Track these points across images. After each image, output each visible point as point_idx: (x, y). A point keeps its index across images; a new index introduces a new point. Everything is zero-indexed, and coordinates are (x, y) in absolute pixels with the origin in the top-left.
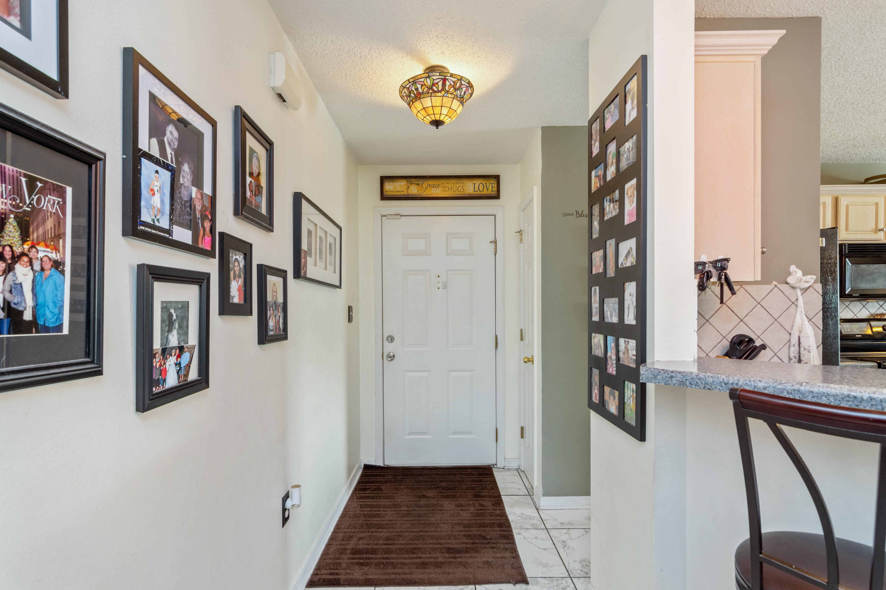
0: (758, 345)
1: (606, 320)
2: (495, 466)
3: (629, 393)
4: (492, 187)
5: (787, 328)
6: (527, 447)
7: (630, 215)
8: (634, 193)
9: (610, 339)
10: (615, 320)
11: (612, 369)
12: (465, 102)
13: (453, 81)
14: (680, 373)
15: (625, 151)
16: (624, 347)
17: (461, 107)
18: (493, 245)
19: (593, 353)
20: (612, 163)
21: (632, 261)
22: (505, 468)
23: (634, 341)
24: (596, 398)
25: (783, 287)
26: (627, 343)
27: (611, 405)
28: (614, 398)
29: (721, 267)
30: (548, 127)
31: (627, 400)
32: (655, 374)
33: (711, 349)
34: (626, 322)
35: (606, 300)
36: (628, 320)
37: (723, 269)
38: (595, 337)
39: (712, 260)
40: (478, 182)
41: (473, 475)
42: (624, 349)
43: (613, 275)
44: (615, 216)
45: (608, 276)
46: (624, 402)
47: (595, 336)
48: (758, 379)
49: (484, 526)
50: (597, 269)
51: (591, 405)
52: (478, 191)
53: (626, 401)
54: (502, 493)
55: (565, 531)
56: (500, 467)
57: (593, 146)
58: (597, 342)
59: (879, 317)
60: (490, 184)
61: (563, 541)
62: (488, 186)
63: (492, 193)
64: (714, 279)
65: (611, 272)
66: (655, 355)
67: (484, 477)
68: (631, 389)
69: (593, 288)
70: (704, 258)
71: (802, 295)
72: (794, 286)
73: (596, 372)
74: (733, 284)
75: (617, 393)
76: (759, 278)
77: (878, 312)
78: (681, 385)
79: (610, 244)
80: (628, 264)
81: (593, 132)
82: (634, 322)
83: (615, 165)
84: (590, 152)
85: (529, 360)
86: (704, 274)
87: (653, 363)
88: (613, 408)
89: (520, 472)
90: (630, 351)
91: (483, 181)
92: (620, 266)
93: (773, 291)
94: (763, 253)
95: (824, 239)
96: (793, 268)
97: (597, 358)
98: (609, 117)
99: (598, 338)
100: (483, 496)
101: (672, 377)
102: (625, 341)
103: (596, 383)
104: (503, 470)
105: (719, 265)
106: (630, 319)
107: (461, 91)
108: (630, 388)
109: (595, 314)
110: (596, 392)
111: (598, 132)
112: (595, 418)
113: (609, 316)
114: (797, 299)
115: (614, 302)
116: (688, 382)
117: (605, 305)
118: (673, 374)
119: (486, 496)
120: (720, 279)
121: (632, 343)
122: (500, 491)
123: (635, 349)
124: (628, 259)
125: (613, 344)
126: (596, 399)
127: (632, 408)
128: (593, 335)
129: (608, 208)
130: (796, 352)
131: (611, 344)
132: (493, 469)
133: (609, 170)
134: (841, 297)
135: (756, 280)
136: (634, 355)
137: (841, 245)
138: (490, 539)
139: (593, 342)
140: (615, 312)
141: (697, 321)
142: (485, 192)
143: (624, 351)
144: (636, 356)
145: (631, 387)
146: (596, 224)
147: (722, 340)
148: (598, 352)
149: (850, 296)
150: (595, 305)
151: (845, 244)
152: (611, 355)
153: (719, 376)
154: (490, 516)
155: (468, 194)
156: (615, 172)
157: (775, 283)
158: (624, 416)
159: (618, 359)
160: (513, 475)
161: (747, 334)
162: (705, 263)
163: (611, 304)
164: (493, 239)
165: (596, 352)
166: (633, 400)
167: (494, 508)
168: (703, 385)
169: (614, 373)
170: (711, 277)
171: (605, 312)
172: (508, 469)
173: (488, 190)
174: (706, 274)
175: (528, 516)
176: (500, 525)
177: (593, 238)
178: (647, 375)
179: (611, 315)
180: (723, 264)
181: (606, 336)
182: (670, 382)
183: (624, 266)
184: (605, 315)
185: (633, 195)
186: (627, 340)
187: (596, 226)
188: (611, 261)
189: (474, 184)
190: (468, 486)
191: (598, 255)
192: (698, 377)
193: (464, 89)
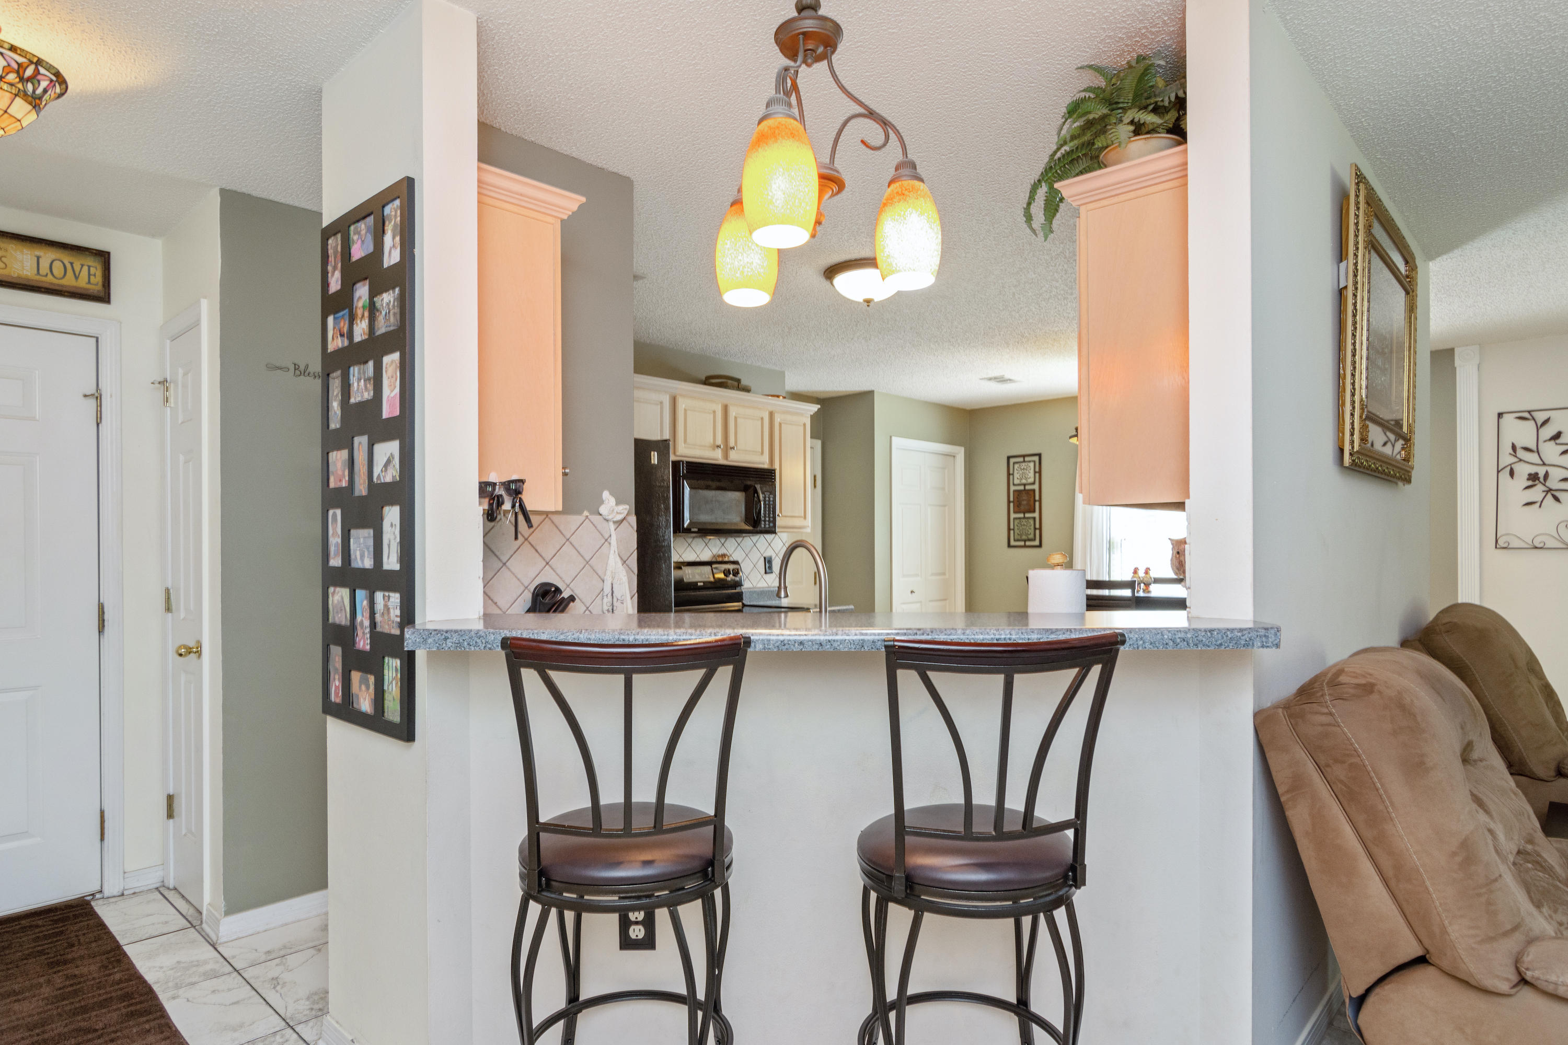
0: (566, 597)
1: (354, 565)
2: (98, 896)
3: (391, 675)
4: (89, 275)
5: (600, 574)
6: (184, 832)
7: (391, 406)
8: (396, 374)
9: (361, 594)
10: (368, 563)
11: (363, 642)
12: (43, 108)
13: (17, 63)
14: (456, 631)
15: (382, 305)
16: (382, 606)
17: (33, 116)
18: (92, 403)
19: (331, 621)
20: (363, 316)
21: (394, 475)
22: (126, 893)
23: (398, 595)
24: (337, 694)
25: (595, 518)
26: (386, 598)
27: (362, 700)
28: (368, 688)
29: (516, 490)
30: (235, 192)
31: (388, 686)
32: (424, 636)
33: (509, 605)
34: (386, 567)
35: (353, 532)
36: (388, 563)
37: (518, 492)
38: (333, 594)
39: (504, 480)
40: (47, 256)
41: (37, 926)
42: (382, 608)
43: (364, 492)
44: (368, 401)
45: (357, 493)
46: (383, 691)
47: (334, 591)
48: (541, 631)
49: (85, 1010)
50: (338, 479)
51: (329, 709)
52: (50, 276)
53: (386, 688)
54: (122, 942)
55: (277, 961)
56: (110, 895)
57: (330, 275)
58: (338, 601)
59: (720, 559)
60: (82, 265)
61: (273, 979)
62: (77, 268)
63: (89, 286)
64: (507, 506)
65: (362, 487)
66: (427, 613)
67: (71, 924)
68: (394, 668)
69: (331, 512)
70: (493, 478)
71: (615, 530)
72: (607, 517)
73: (336, 652)
74: (529, 513)
75: (372, 679)
76: (560, 508)
77: (720, 553)
78: (458, 648)
79: (360, 443)
80: (388, 479)
81: (331, 252)
82: (397, 567)
83: (367, 321)
84: (325, 284)
85: (191, 651)
86: (493, 499)
87: (425, 623)
88: (365, 704)
89: (166, 893)
90: (392, 611)
91: (66, 258)
92: (375, 480)
93: (584, 524)
94: (565, 474)
95: (656, 453)
96: (606, 495)
97: (338, 628)
98: (358, 240)
99: (340, 594)
100: (74, 959)
101: (446, 639)
102: (384, 596)
103: (336, 669)
104: (121, 898)
105: (513, 486)
106: (391, 562)
107: (37, 85)
108: (392, 668)
109: (336, 555)
110: (337, 684)
111: (339, 255)
112: (336, 729)
113: (358, 557)
114: (610, 536)
115: (366, 535)
116: (466, 643)
117: (352, 540)
118: (448, 635)
119: (82, 958)
120: (513, 506)
121: (395, 598)
122: (118, 938)
123: (398, 607)
124: (388, 471)
125: (365, 603)
126: (336, 696)
127: (395, 697)
128: (331, 589)
129: (356, 385)
130: (609, 604)
131: (362, 602)
132: (93, 903)
133: (357, 324)
134: (675, 532)
135: (557, 509)
136: (397, 616)
137: (676, 464)
138: (103, 1029)
139: (330, 602)
140: (369, 551)
141: (482, 563)
142: (69, 281)
143: (382, 611)
144: (401, 616)
145: (394, 665)
146: (335, 406)
147: (523, 591)
148: (340, 617)
149: (688, 531)
150: (335, 540)
151: (683, 462)
152: (362, 621)
153: (502, 631)
154: (99, 988)
155: (19, 277)
156: (367, 330)
157: (586, 513)
158: (383, 712)
159: (373, 624)
160: (149, 902)
161: (555, 583)
162: (495, 484)
163: (361, 539)
164: (91, 390)
165: (336, 618)
166: (397, 684)
167: (107, 972)
168: (484, 645)
169: (368, 647)
170: (503, 503)
171: (352, 552)
172: (134, 893)
173: (77, 278)
174: (496, 498)
175: (192, 962)
176: (127, 996)
177: (330, 428)
178: (414, 640)
179: (362, 557)
180: (518, 486)
181: (355, 591)
182: (444, 645)
183: (383, 481)
184: (353, 557)
185: (395, 376)
186: (387, 594)
187: (336, 408)
188: (362, 472)
189: (38, 258)
190: (26, 952)
191: (338, 458)
192: (478, 635)
193: (44, 84)
